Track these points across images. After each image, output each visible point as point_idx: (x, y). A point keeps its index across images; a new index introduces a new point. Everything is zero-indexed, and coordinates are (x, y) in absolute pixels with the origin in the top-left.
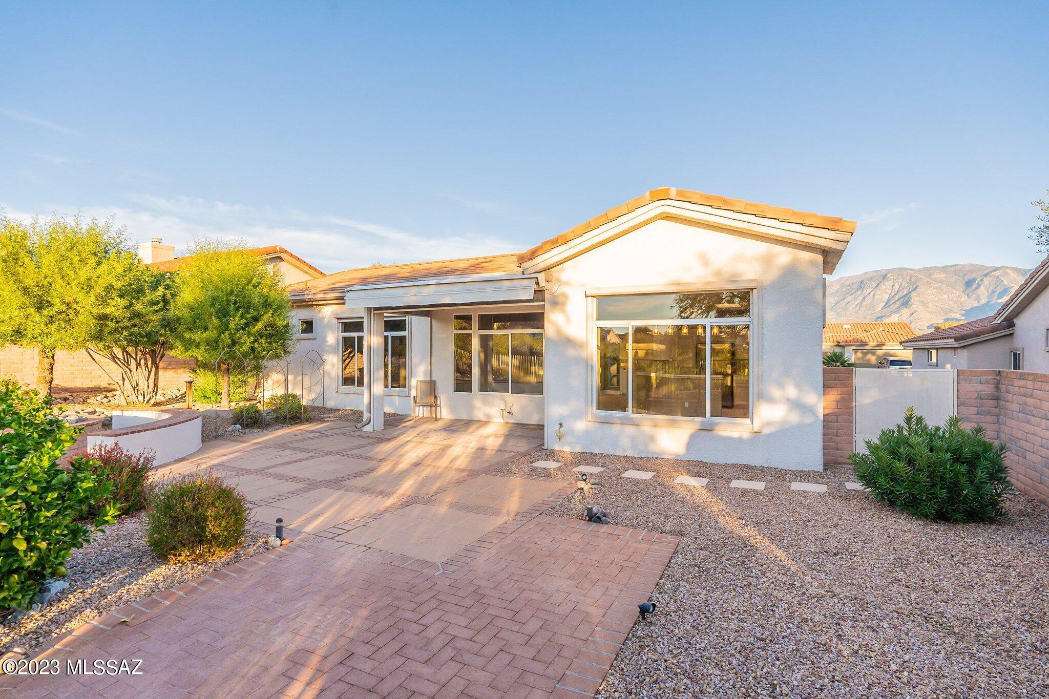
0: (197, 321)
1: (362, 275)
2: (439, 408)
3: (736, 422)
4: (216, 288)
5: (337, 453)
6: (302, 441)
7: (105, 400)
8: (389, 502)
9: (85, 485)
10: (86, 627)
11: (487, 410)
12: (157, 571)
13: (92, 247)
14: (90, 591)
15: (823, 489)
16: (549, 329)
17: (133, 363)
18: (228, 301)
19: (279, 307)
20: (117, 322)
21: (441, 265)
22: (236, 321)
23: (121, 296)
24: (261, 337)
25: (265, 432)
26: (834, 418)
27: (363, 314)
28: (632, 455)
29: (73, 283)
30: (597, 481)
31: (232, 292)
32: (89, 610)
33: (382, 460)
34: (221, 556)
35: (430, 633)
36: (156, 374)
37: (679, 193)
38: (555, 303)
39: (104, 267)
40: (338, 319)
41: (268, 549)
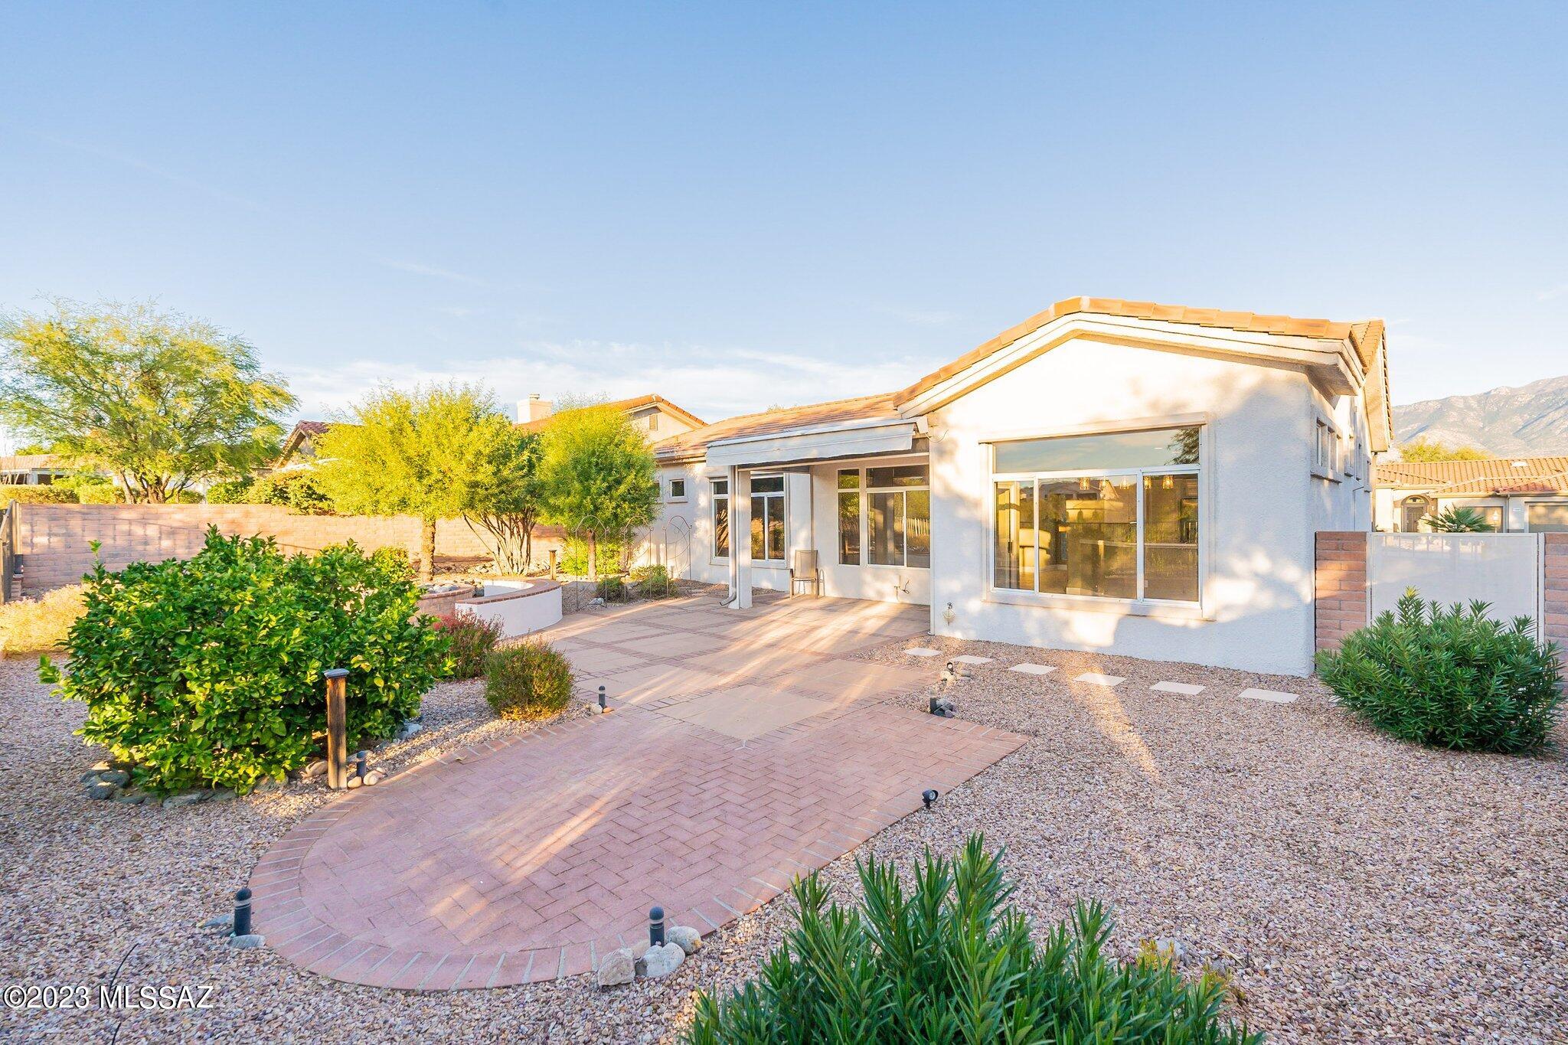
0: (560, 487)
1: (740, 424)
2: (821, 584)
3: (1180, 605)
4: (578, 449)
5: (694, 631)
6: (661, 617)
7: (484, 570)
8: (723, 681)
9: (429, 638)
10: (431, 761)
11: (879, 585)
12: (492, 724)
13: (463, 414)
14: (436, 733)
15: (1292, 698)
16: (935, 485)
17: (508, 532)
18: (590, 463)
19: (643, 467)
20: (486, 489)
21: (833, 407)
22: (598, 484)
23: (490, 462)
24: (625, 501)
25: (626, 606)
26: (1336, 604)
27: (728, 473)
28: (1037, 645)
29: (448, 451)
30: (967, 672)
31: (593, 453)
32: (434, 748)
33: (735, 640)
34: (547, 717)
35: (706, 796)
36: (528, 543)
37: (1094, 303)
38: (942, 453)
39: (473, 435)
40: (711, 478)
41: (589, 715)
